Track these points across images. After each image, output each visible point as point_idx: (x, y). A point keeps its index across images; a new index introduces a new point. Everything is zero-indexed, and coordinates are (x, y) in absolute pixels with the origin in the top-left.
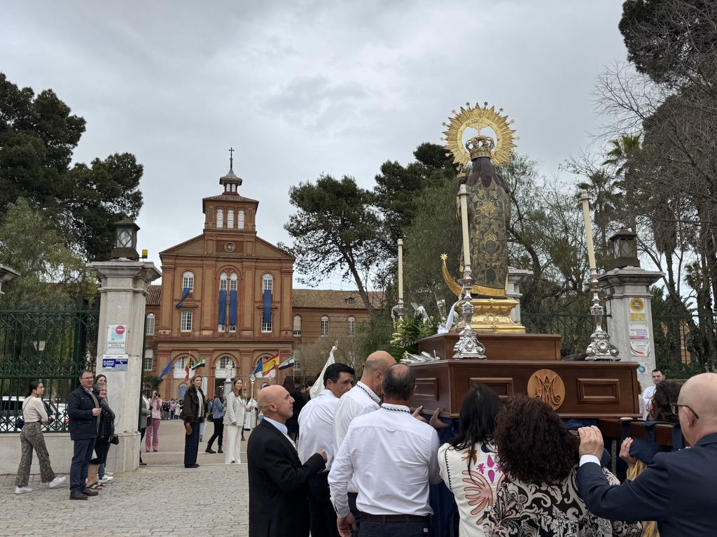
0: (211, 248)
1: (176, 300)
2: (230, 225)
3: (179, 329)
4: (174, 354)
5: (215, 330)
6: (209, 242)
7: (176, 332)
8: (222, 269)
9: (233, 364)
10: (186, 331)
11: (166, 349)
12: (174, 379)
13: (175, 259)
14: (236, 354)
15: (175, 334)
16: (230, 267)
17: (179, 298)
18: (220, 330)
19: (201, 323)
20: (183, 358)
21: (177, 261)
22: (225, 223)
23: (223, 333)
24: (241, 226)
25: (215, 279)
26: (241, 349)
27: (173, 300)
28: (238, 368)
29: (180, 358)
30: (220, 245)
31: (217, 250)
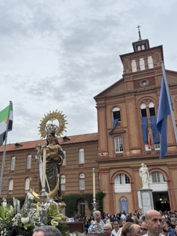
0: (130, 87)
1: (109, 129)
2: (143, 68)
3: (114, 151)
4: (112, 172)
5: (142, 149)
6: (128, 83)
7: (112, 153)
8: (141, 100)
9: (164, 178)
10: (119, 152)
11: (105, 167)
12: (115, 193)
13: (105, 100)
14: (165, 168)
15: (111, 156)
16: (147, 98)
17: (111, 128)
18: (147, 149)
19: (130, 144)
20: (120, 175)
21: (107, 101)
22: (138, 68)
23: (150, 151)
24: (151, 66)
25: (136, 108)
26: (168, 164)
27: (107, 129)
28: (169, 181)
29: (117, 175)
30: (136, 84)
31: (135, 87)
